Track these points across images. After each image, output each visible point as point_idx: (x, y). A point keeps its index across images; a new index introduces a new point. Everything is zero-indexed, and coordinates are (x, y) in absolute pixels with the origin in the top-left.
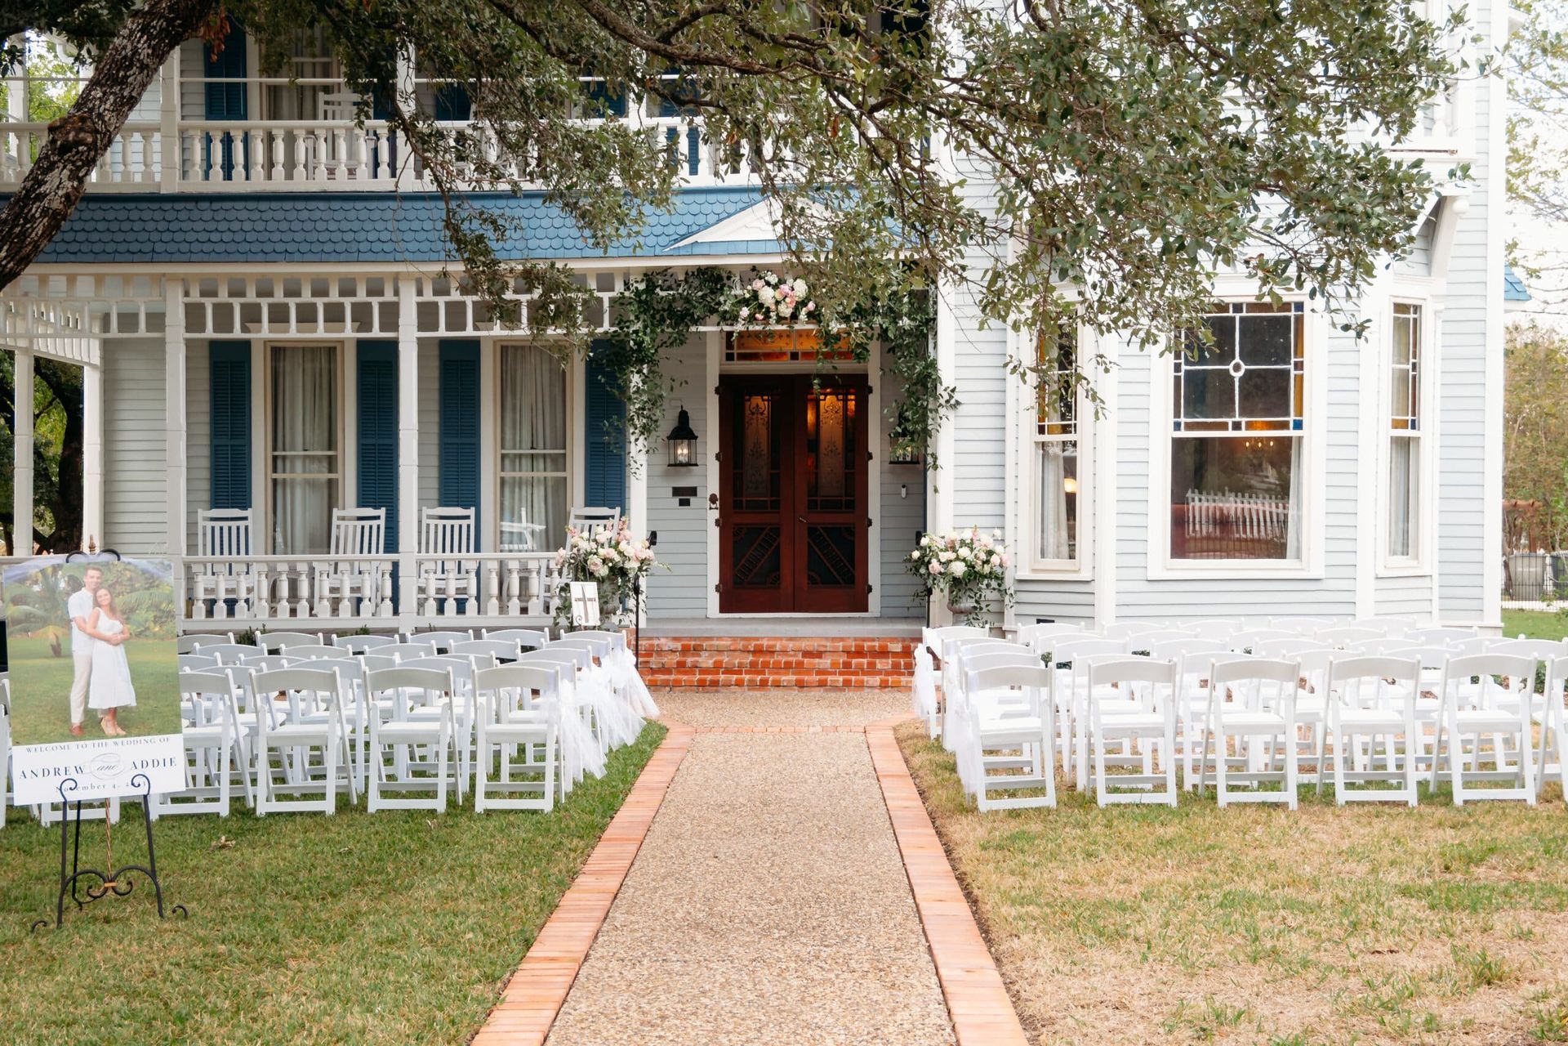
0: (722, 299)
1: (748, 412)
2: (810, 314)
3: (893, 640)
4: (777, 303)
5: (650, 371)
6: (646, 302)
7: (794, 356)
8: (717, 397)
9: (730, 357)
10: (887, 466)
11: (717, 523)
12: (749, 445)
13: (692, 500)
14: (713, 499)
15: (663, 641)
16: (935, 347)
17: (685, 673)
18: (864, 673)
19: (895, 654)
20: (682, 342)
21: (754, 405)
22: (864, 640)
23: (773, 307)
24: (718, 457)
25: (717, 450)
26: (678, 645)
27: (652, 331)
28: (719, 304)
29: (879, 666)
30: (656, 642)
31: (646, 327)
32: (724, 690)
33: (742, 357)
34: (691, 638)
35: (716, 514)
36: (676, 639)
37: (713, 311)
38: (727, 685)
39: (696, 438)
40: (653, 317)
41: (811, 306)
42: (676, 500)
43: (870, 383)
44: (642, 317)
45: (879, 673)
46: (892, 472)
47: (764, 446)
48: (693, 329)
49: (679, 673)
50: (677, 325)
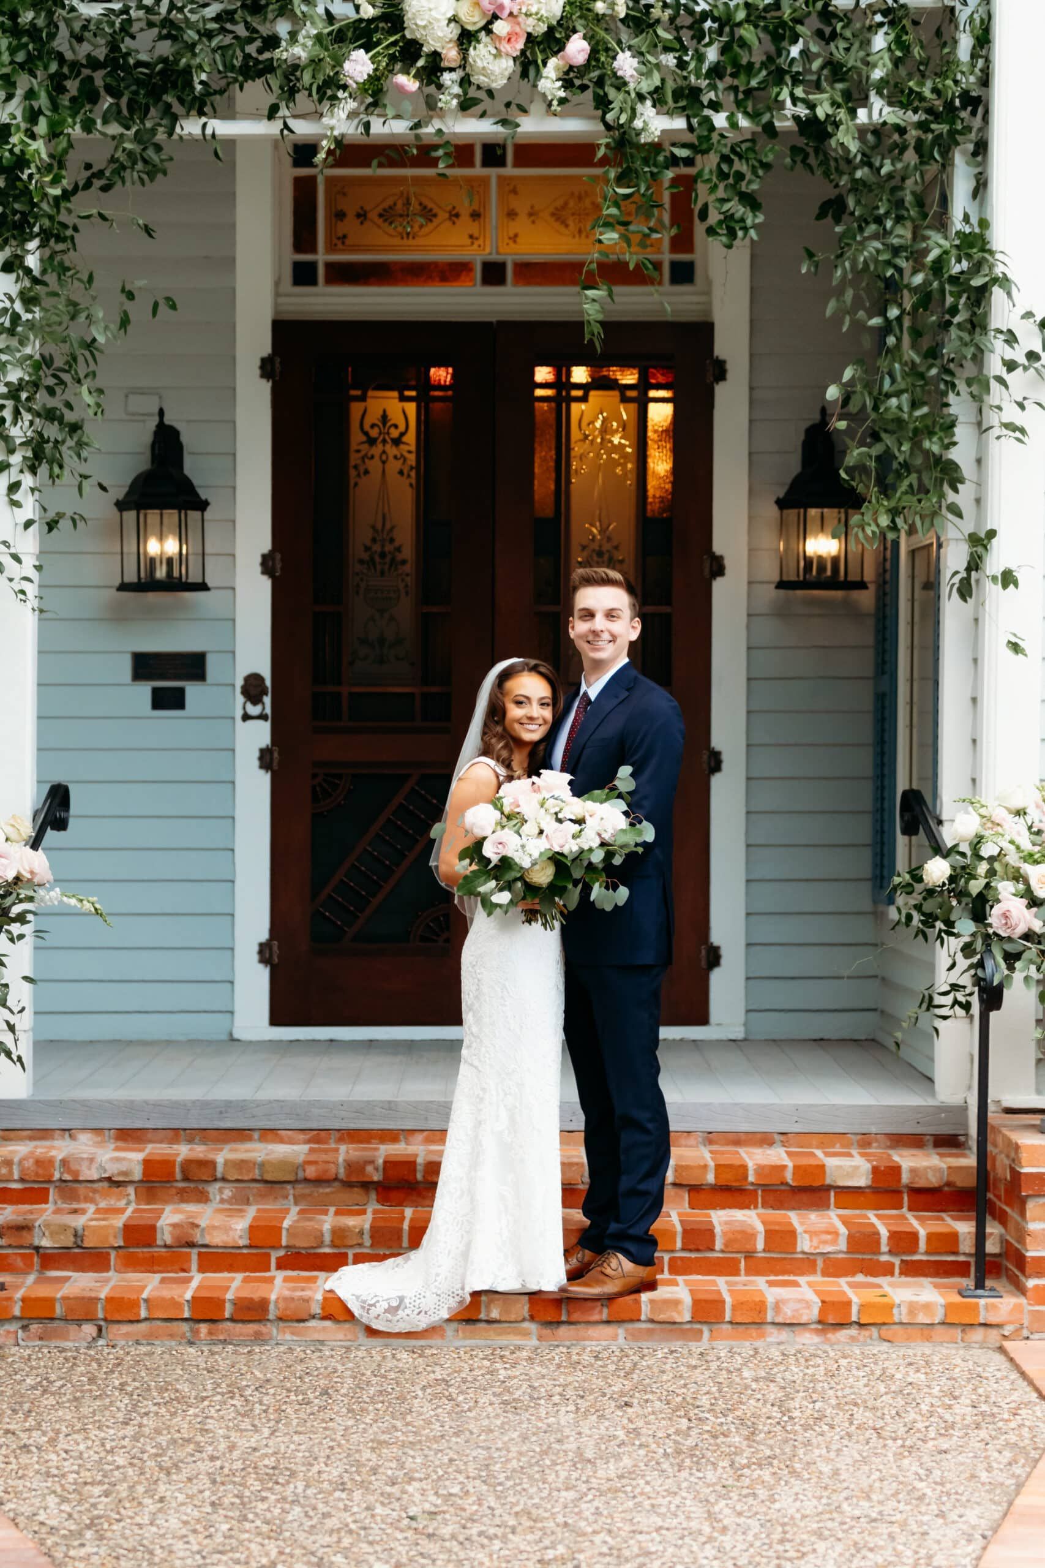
0: (283, 28)
1: (356, 438)
2: (570, 78)
3: (830, 1139)
4: (466, 38)
5: (47, 263)
6: (33, 32)
7: (494, 273)
8: (265, 388)
9: (304, 275)
10: (769, 593)
11: (266, 759)
12: (360, 536)
13: (193, 691)
14: (253, 688)
15: (83, 1146)
16: (981, 187)
17: (151, 1265)
18: (757, 1267)
19: (849, 1195)
20: (153, 171)
21: (374, 416)
22: (738, 1139)
23: (451, 54)
24: (267, 565)
25: (265, 544)
26: (132, 1160)
27: (54, 134)
28: (272, 42)
29: (805, 1244)
30: (59, 1149)
31: (33, 116)
32: (285, 1335)
33: (342, 274)
34: (176, 1134)
35: (260, 734)
36: (127, 1136)
37: (253, 70)
38: (296, 1317)
39: (202, 506)
40: (57, 85)
41: (577, 48)
42: (144, 691)
43: (721, 350)
44: (23, 82)
45: (807, 1264)
46: (781, 613)
47: (405, 536)
48: (190, 127)
49: (132, 1263)
50: (137, 109)
